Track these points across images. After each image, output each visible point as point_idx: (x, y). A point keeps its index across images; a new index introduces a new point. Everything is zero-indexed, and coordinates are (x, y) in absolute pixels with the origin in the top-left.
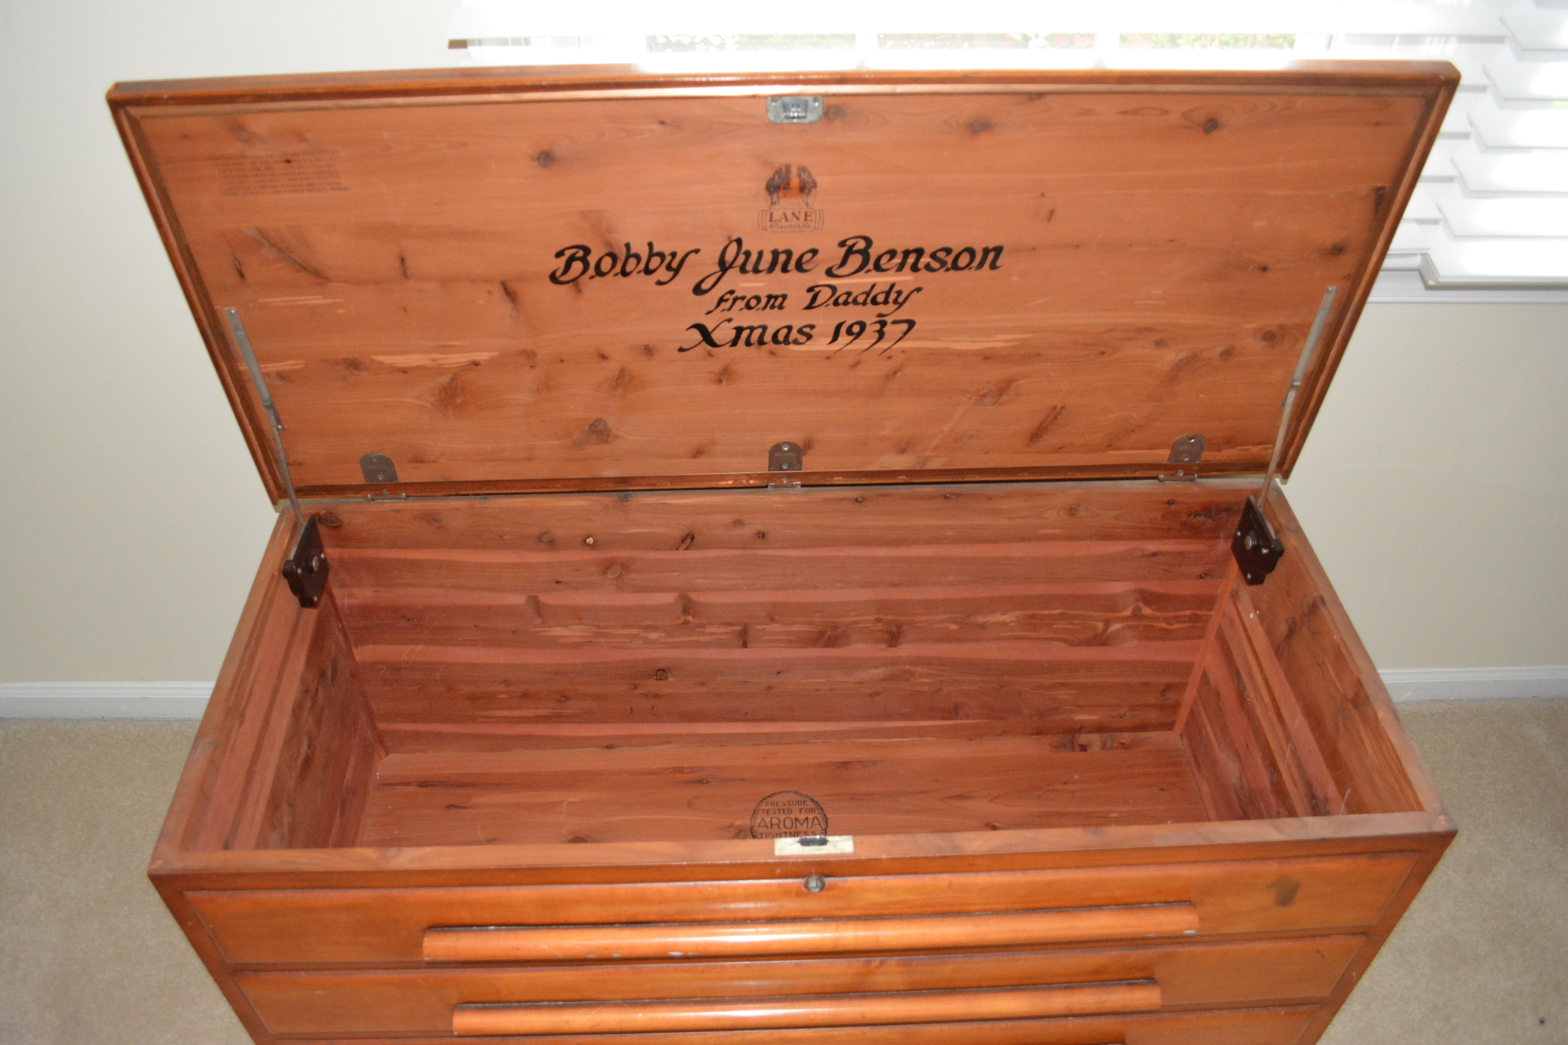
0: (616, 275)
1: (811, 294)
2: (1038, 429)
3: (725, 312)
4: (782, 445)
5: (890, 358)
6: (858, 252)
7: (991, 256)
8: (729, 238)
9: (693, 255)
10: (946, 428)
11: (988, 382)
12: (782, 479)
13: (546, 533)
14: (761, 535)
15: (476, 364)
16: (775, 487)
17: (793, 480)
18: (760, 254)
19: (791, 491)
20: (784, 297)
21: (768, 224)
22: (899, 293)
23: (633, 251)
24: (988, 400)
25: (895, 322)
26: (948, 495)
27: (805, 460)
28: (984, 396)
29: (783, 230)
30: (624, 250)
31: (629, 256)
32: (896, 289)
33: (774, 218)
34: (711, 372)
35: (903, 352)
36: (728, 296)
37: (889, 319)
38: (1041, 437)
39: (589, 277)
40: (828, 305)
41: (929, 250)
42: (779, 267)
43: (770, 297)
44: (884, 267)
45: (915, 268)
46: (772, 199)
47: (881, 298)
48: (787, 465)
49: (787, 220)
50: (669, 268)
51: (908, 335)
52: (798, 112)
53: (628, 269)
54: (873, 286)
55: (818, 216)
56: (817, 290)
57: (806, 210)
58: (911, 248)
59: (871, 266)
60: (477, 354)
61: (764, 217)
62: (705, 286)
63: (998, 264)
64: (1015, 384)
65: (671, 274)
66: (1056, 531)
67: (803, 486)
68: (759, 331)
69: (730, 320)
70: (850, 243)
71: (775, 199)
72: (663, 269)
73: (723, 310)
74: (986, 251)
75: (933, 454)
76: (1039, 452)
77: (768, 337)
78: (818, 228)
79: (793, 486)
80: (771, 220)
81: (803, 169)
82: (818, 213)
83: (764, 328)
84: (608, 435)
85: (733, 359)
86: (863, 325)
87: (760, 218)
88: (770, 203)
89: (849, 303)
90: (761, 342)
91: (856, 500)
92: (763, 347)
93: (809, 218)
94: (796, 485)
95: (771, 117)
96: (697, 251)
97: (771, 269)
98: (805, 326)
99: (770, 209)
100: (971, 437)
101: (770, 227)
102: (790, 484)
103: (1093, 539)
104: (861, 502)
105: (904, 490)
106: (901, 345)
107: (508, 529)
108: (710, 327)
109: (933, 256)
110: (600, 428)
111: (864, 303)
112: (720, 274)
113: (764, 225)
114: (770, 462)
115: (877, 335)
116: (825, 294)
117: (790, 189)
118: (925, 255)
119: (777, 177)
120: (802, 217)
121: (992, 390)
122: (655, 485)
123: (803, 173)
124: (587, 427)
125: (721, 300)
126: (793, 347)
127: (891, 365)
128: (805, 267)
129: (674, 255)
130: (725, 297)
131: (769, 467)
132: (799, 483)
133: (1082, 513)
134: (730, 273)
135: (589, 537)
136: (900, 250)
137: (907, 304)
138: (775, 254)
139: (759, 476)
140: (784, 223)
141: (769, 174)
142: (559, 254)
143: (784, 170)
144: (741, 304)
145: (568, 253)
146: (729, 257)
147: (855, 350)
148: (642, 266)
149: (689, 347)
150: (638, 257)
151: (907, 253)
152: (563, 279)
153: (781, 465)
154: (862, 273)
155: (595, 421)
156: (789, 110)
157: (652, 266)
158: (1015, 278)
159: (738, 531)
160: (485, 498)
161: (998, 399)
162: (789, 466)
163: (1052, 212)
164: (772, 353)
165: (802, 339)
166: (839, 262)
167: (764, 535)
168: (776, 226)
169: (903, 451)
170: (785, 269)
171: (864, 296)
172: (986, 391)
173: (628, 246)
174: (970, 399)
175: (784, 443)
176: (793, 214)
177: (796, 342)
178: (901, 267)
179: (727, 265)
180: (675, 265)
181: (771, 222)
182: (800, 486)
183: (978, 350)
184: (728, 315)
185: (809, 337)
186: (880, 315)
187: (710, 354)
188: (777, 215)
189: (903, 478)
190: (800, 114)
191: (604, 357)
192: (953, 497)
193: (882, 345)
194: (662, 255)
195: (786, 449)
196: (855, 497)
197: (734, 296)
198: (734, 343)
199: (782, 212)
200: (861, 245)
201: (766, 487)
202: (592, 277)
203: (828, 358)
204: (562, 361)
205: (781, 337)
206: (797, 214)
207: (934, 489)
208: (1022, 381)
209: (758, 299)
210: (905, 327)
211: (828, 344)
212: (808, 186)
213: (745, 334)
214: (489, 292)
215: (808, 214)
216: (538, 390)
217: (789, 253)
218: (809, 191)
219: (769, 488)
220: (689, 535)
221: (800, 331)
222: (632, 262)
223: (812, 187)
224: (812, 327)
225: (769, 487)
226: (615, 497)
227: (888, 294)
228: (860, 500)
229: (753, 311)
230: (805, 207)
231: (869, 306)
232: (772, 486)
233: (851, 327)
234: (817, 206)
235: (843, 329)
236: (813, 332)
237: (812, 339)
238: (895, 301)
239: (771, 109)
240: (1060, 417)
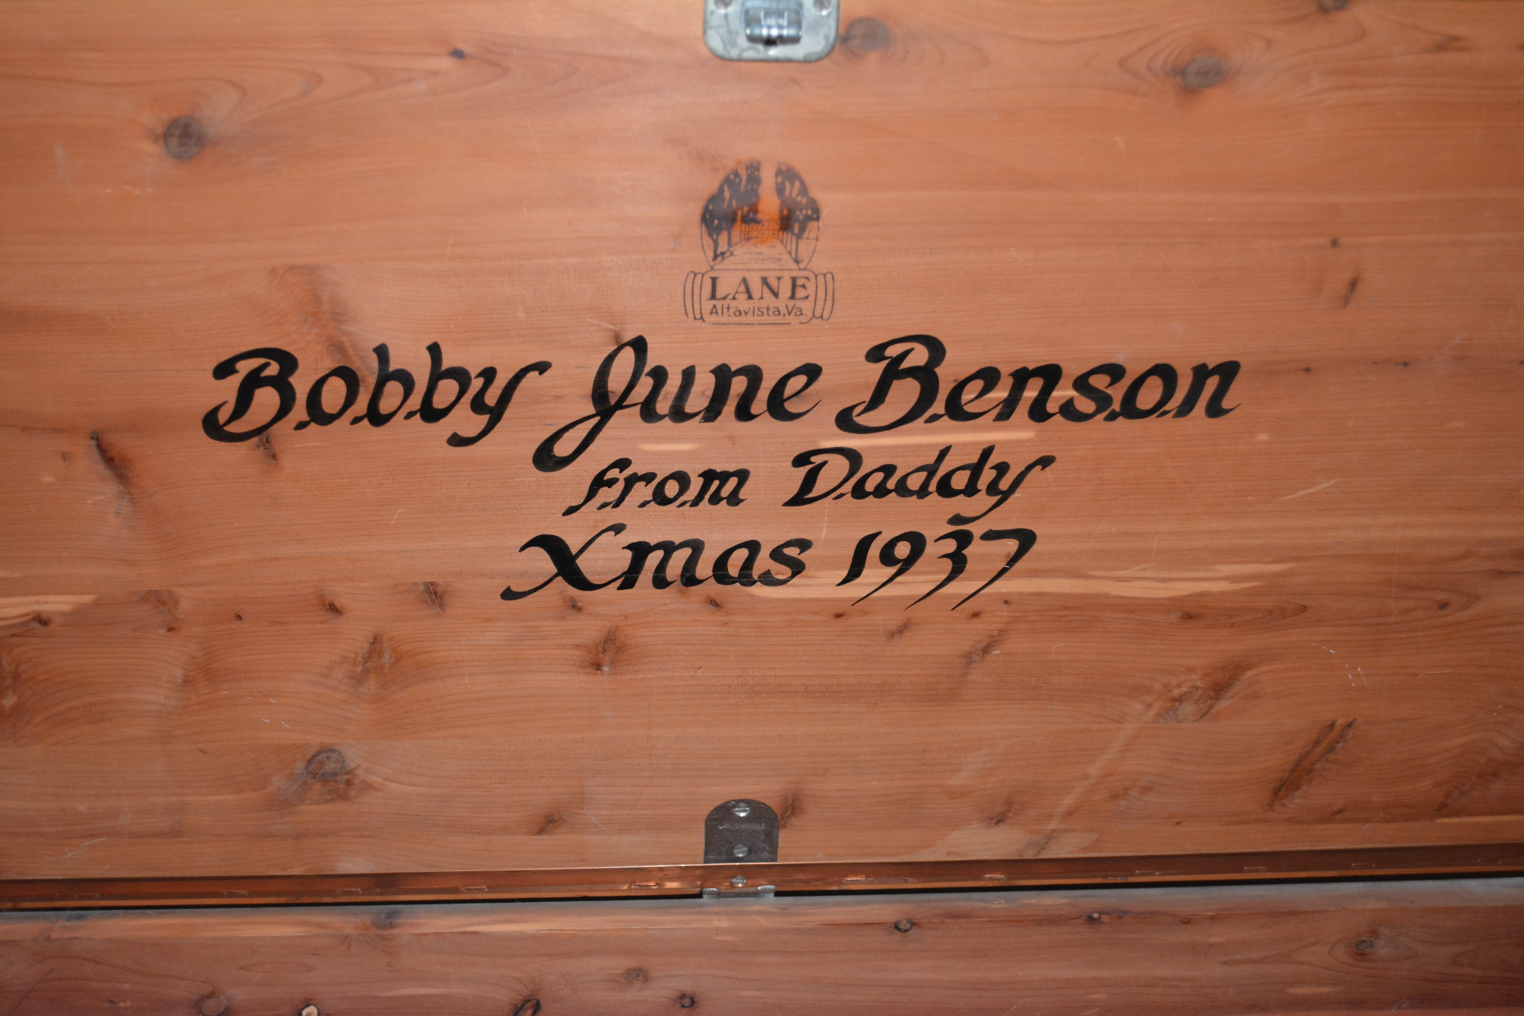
0: (356, 420)
1: (804, 470)
2: (1293, 771)
3: (608, 508)
4: (734, 806)
5: (976, 615)
6: (912, 372)
7: (1212, 384)
8: (617, 336)
9: (534, 374)
10: (1094, 770)
11: (1191, 670)
12: (734, 880)
13: (212, 995)
14: (687, 1001)
15: (42, 620)
16: (719, 895)
17: (757, 881)
18: (689, 375)
19: (753, 905)
20: (743, 476)
21: (708, 306)
22: (1002, 469)
23: (393, 367)
24: (1187, 708)
25: (990, 536)
26: (1096, 915)
27: (784, 837)
28: (1179, 700)
29: (743, 319)
30: (374, 362)
31: (384, 378)
32: (994, 459)
33: (720, 293)
34: (577, 646)
35: (1006, 602)
36: (614, 473)
37: (976, 529)
38: (1298, 788)
39: (294, 424)
40: (841, 496)
41: (1072, 370)
42: (730, 408)
43: (709, 476)
44: (970, 408)
45: (1038, 413)
46: (716, 243)
47: (959, 481)
48: (746, 849)
49: (750, 297)
50: (478, 405)
51: (1019, 565)
52: (780, 27)
53: (386, 406)
54: (944, 453)
55: (821, 288)
56: (817, 460)
57: (795, 274)
58: (1031, 367)
59: (939, 406)
60: (41, 598)
61: (697, 290)
62: (561, 449)
63: (1226, 404)
64: (1249, 674)
65: (486, 418)
66: (1326, 989)
67: (778, 894)
68: (687, 552)
69: (618, 529)
70: (893, 351)
71: (723, 246)
72: (464, 407)
73: (604, 505)
74: (1201, 373)
75: (1063, 826)
76: (1291, 820)
77: (704, 568)
78: (821, 317)
79: (756, 894)
80: (713, 296)
81: (787, 174)
82: (821, 278)
83: (697, 547)
84: (348, 783)
85: (626, 618)
86: (917, 542)
87: (689, 291)
88: (711, 254)
89: (889, 492)
90: (689, 579)
91: (896, 927)
92: (694, 589)
93: (800, 293)
94: (765, 892)
95: (716, 42)
96: (542, 367)
97: (712, 412)
98: (789, 544)
99: (712, 269)
100: (1147, 789)
101: (712, 313)
102: (751, 890)
103: (1404, 1006)
104: (906, 931)
105: (998, 902)
106: (1001, 586)
107: (126, 986)
108: (574, 544)
109: (1082, 384)
110: (330, 767)
111: (923, 492)
112: (596, 420)
113: (697, 307)
114: (707, 844)
115: (948, 565)
116: (838, 467)
117: (757, 221)
118: (1062, 382)
119: (727, 194)
120: (785, 290)
121: (1198, 688)
122: (456, 890)
123: (788, 185)
124: (300, 766)
125: (600, 482)
126: (759, 590)
127: (980, 630)
128: (791, 407)
129: (489, 374)
130: (609, 475)
131: (706, 853)
132: (772, 887)
133: (1382, 949)
134: (618, 418)
135: (308, 1005)
136: (1006, 369)
137: (1017, 494)
138: (723, 375)
139: (684, 873)
140: (742, 302)
141: (710, 184)
142: (224, 370)
143: (744, 175)
144: (643, 491)
145: (245, 367)
146: (616, 383)
147: (903, 598)
148: (415, 401)
149: (527, 589)
150: (406, 380)
151: (1021, 377)
152: (235, 428)
153: (733, 848)
154: (919, 422)
155: (319, 753)
156: (758, 22)
157: (439, 401)
158: (1263, 437)
159: (635, 994)
160: (80, 918)
161: (1211, 707)
162: (750, 852)
163: (1354, 284)
164: (715, 603)
165: (781, 571)
166: (867, 396)
167: (693, 1002)
168: (725, 310)
169: (999, 820)
170: (744, 413)
171: (923, 475)
172: (1184, 689)
173: (382, 352)
174: (1149, 706)
175: (738, 802)
176: (765, 281)
177: (768, 579)
178: (1007, 410)
179: (613, 401)
180: (491, 398)
181: (714, 302)
182: (772, 895)
183: (1172, 599)
184: (613, 516)
185: (797, 568)
186: (957, 520)
187: (575, 606)
188: (728, 284)
189: (998, 877)
190: (785, 32)
191: (334, 609)
192: (1105, 918)
193: (961, 587)
194: (461, 376)
195: (742, 815)
196: (893, 919)
197: (627, 472)
198: (628, 580)
199: (740, 275)
200: (919, 356)
201: (699, 896)
202: (301, 426)
203: (839, 616)
204: (239, 617)
205: (734, 568)
206: (773, 282)
207: (1064, 901)
208: (1264, 668)
209: (682, 479)
210: (1012, 545)
211: (839, 585)
212: (800, 215)
213: (654, 559)
214: (64, 456)
215: (800, 282)
216: (186, 681)
217: (754, 374)
218: (802, 230)
219: (706, 899)
220: (528, 1001)
221: (777, 555)
222: (394, 389)
223: (809, 218)
224: (804, 545)
225: (705, 896)
226: (364, 917)
227: (976, 470)
228: (904, 925)
229: (672, 507)
230: (794, 266)
231: (934, 498)
232: (711, 894)
233: (891, 544)
234: (820, 264)
235: (875, 550)
236: (804, 557)
237: (804, 572)
238: (992, 489)
239: (714, 21)
240: (1341, 744)
